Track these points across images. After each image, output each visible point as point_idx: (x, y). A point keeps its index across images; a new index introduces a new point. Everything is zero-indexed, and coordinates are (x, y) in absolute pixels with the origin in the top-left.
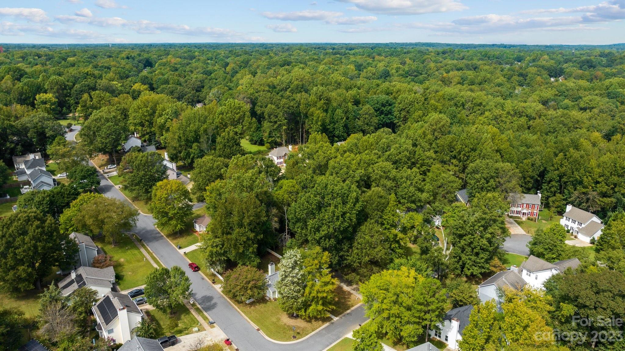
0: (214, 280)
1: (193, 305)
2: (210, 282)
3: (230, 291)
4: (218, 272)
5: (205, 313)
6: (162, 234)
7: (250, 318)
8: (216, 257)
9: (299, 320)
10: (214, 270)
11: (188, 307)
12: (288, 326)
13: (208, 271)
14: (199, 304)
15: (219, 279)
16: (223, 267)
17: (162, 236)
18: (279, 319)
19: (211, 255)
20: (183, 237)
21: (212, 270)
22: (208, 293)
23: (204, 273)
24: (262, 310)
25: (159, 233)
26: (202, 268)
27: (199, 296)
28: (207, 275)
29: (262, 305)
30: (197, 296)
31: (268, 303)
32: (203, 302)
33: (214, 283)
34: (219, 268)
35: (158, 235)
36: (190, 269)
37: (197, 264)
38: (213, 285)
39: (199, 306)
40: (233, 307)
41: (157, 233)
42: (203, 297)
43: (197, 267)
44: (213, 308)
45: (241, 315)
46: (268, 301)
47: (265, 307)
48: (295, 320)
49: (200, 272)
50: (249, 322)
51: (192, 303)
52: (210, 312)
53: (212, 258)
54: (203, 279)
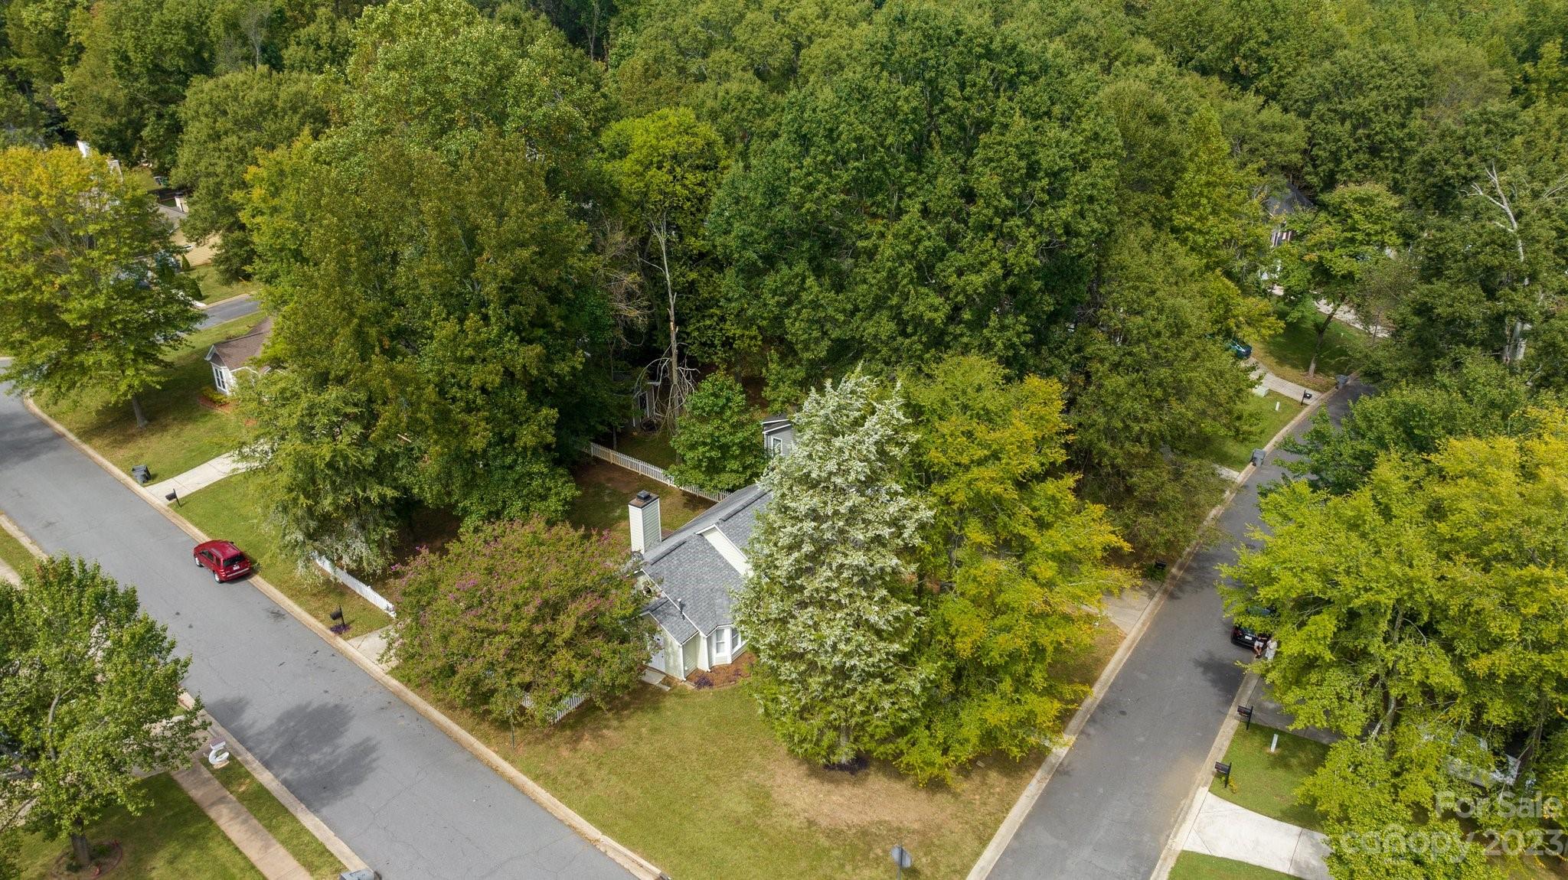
0: (338, 616)
1: (232, 774)
2: (320, 627)
3: (452, 671)
4: (358, 573)
5: (310, 821)
6: (59, 428)
7: (588, 814)
8: (336, 489)
9: (877, 782)
10: (336, 562)
11: (196, 794)
12: (834, 834)
13: (300, 570)
14: (267, 765)
15: (368, 607)
16: (380, 544)
17: (60, 436)
18: (762, 799)
19: (308, 481)
20: (164, 428)
21: (326, 566)
22: (314, 692)
23: (280, 585)
24: (645, 749)
25: (44, 424)
26: (263, 561)
27: (261, 715)
28: (296, 593)
29: (639, 723)
30: (247, 717)
31: (669, 702)
32: (292, 746)
33: (341, 629)
34: (359, 547)
35: (33, 434)
36: (206, 572)
37: (241, 546)
38: (340, 642)
39: (266, 778)
40: (476, 757)
41: (32, 427)
42: (289, 715)
43: (241, 558)
44: (356, 781)
45: (534, 801)
46: (659, 692)
47: (654, 730)
48: (858, 791)
49: (257, 580)
50: (593, 843)
51: (218, 761)
52: (338, 808)
53: (315, 496)
54: (278, 615)
